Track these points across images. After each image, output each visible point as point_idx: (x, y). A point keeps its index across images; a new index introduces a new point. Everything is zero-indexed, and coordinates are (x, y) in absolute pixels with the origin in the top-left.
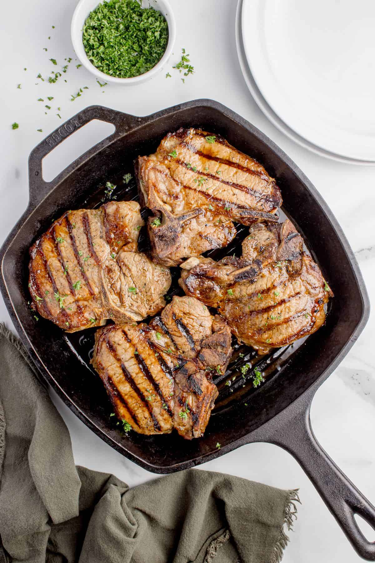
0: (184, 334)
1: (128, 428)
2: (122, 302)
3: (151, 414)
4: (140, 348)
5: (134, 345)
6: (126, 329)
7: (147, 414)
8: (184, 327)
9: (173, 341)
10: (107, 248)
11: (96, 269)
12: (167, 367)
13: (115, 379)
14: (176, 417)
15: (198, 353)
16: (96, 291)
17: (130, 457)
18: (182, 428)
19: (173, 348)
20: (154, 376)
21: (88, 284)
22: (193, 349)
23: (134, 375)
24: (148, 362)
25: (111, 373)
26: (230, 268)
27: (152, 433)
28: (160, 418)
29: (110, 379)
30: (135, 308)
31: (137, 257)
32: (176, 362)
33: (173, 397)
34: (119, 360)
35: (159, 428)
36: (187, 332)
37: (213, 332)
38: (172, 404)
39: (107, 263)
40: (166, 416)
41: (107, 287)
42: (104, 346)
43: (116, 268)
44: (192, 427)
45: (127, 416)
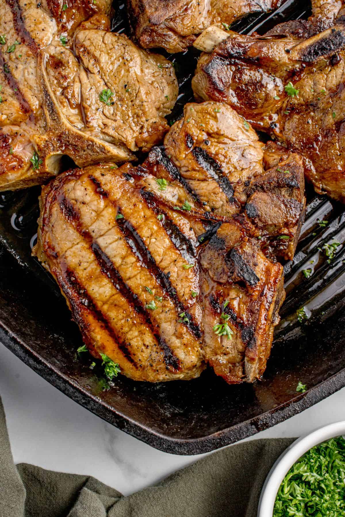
0: (211, 172)
1: (112, 372)
2: (85, 120)
3: (157, 336)
4: (127, 207)
5: (114, 203)
6: (97, 174)
7: (149, 339)
8: (212, 161)
9: (190, 190)
10: (52, 26)
11: (32, 63)
12: (184, 240)
13: (81, 274)
14: (208, 340)
15: (243, 207)
16: (35, 103)
17: (121, 424)
18: (223, 360)
19: (191, 205)
20: (158, 259)
21: (19, 94)
22: (232, 200)
23: (118, 261)
24: (145, 233)
25: (72, 261)
26: (290, 43)
27: (162, 377)
28: (176, 342)
29: (70, 273)
30: (111, 132)
31: (110, 38)
32: (199, 227)
33: (200, 299)
34: (87, 236)
35: (176, 364)
36: (218, 169)
37: (266, 166)
38: (198, 313)
39: (53, 51)
40: (188, 337)
41: (55, 93)
42: (56, 209)
43: (71, 60)
44: (243, 354)
45: (111, 346)
